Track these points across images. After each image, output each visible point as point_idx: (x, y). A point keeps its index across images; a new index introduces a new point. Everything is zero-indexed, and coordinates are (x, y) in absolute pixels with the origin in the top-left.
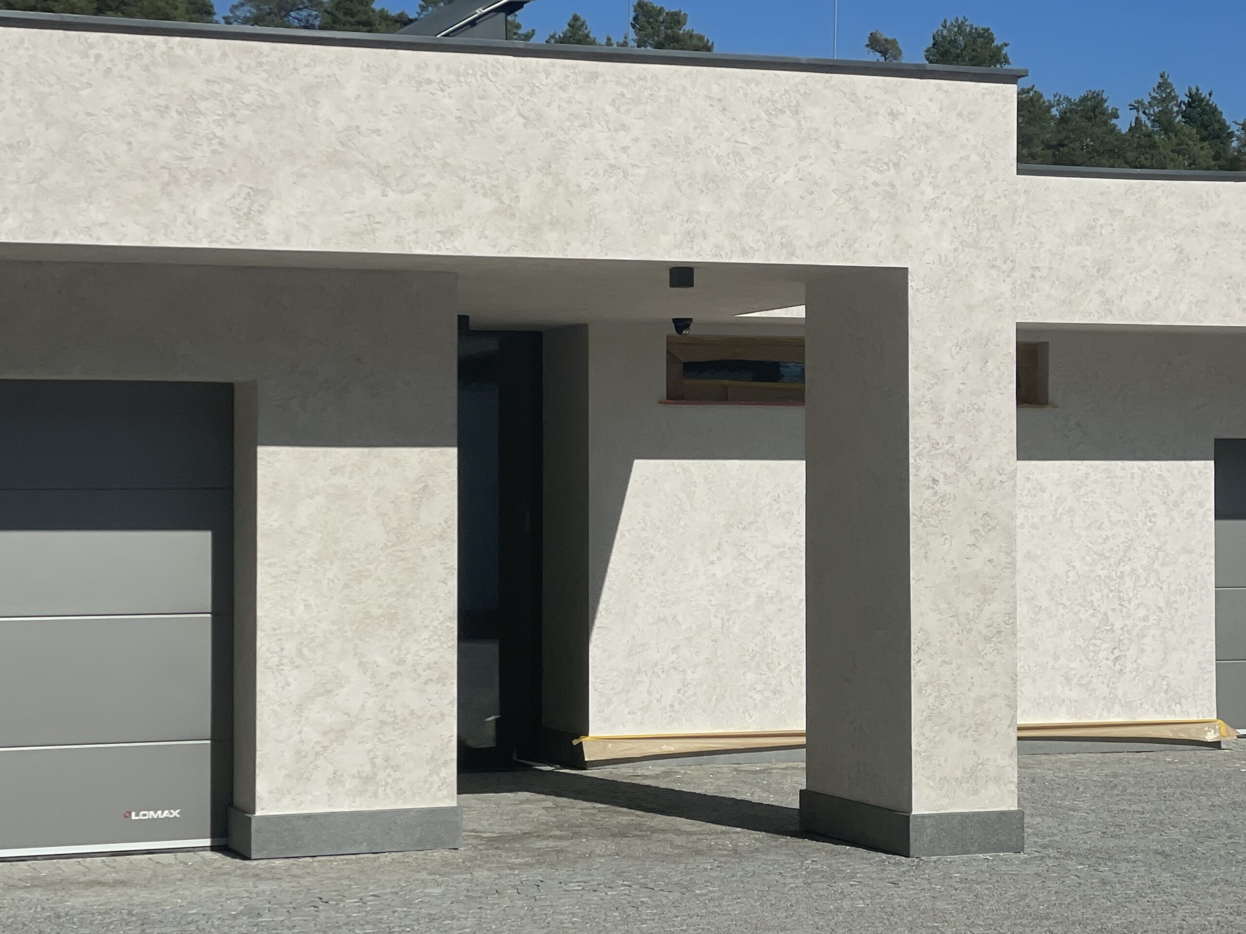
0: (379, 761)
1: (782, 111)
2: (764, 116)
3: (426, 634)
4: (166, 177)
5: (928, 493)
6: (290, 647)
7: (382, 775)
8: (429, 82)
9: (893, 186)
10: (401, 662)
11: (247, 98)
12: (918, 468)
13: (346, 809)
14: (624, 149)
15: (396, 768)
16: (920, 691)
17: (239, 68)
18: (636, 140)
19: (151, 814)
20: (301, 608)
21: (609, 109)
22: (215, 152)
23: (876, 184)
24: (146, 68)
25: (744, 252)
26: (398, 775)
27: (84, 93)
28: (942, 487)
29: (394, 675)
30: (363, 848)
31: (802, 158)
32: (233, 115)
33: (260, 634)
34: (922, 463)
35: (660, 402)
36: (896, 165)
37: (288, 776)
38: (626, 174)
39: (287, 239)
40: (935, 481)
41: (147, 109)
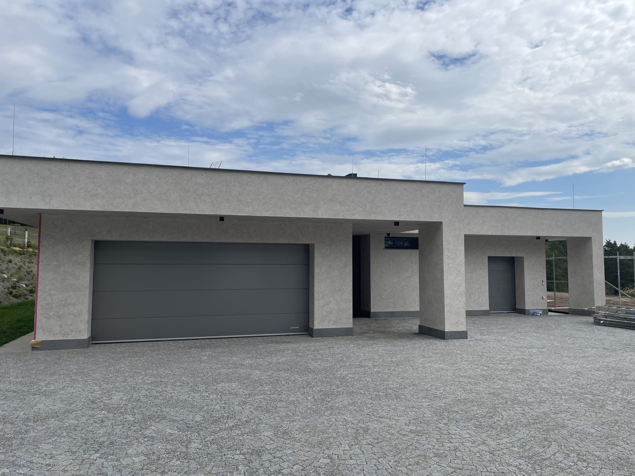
0: (337, 318)
1: (418, 191)
2: (414, 192)
3: (346, 293)
4: (299, 204)
5: (447, 266)
6: (321, 295)
8: (350, 185)
9: (439, 205)
10: (342, 299)
11: (315, 188)
12: (445, 261)
13: (331, 328)
14: (387, 198)
15: (341, 319)
17: (313, 183)
18: (389, 196)
19: (294, 328)
20: (323, 288)
21: (384, 190)
22: (309, 199)
23: (436, 205)
24: (296, 183)
25: (410, 219)
26: (341, 321)
27: (284, 187)
28: (450, 265)
29: (340, 301)
30: (335, 335)
31: (422, 200)
32: (312, 192)
33: (315, 293)
34: (446, 260)
35: (383, 249)
36: (440, 201)
37: (320, 321)
39: (322, 216)
40: (449, 264)
41: (296, 191)
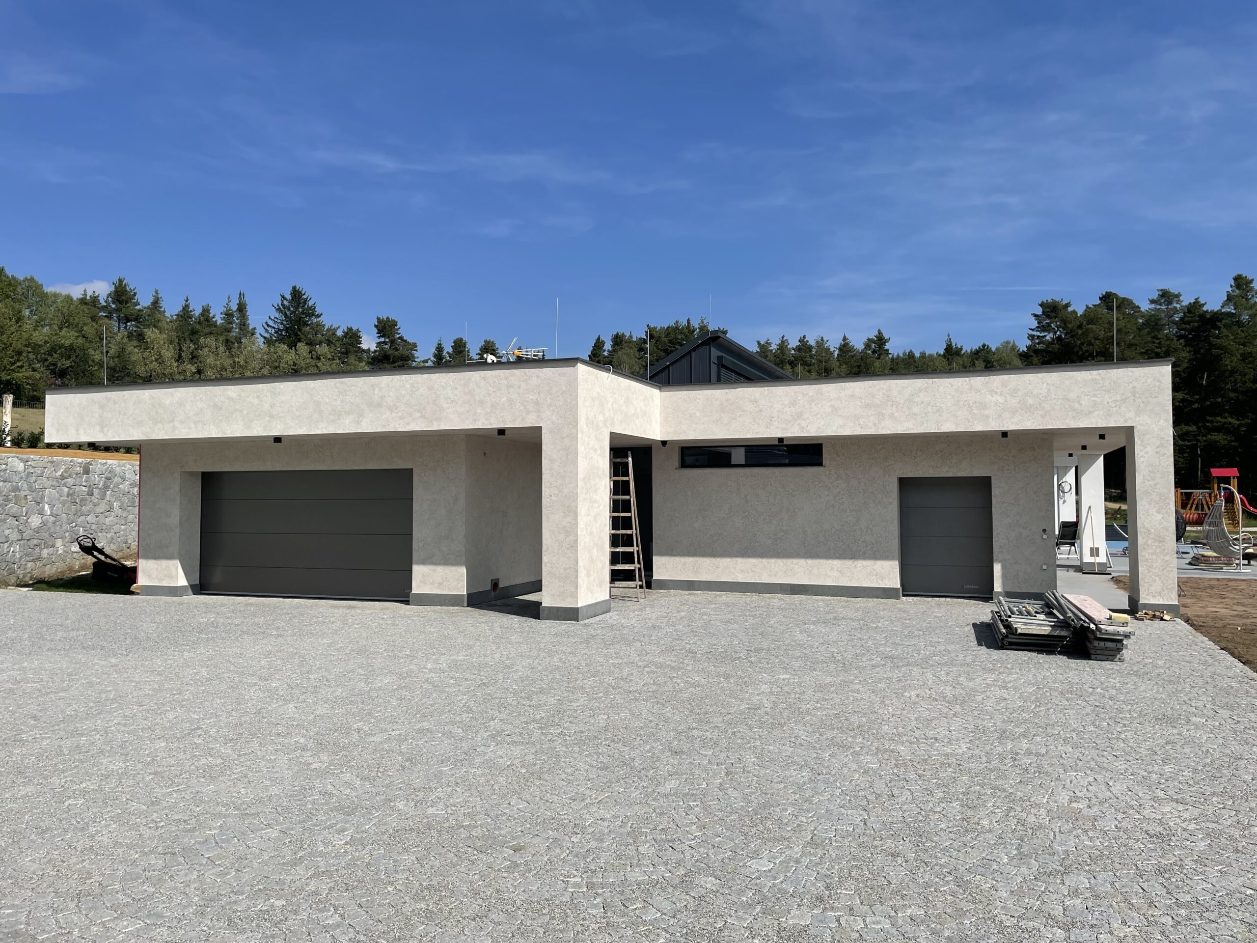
0: (444, 579)
3: (457, 542)
7: (445, 583)
10: (450, 550)
15: (448, 581)
16: (545, 565)
20: (424, 533)
23: (532, 400)
29: (448, 554)
31: (509, 393)
33: (414, 541)
34: (547, 490)
35: (676, 469)
37: (421, 582)
38: (456, 402)
